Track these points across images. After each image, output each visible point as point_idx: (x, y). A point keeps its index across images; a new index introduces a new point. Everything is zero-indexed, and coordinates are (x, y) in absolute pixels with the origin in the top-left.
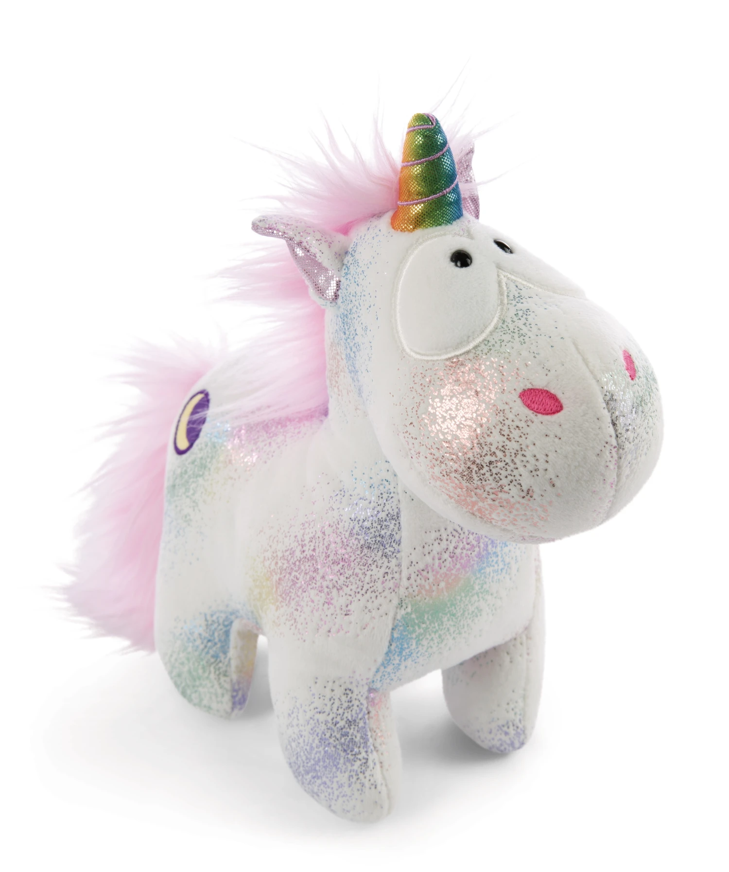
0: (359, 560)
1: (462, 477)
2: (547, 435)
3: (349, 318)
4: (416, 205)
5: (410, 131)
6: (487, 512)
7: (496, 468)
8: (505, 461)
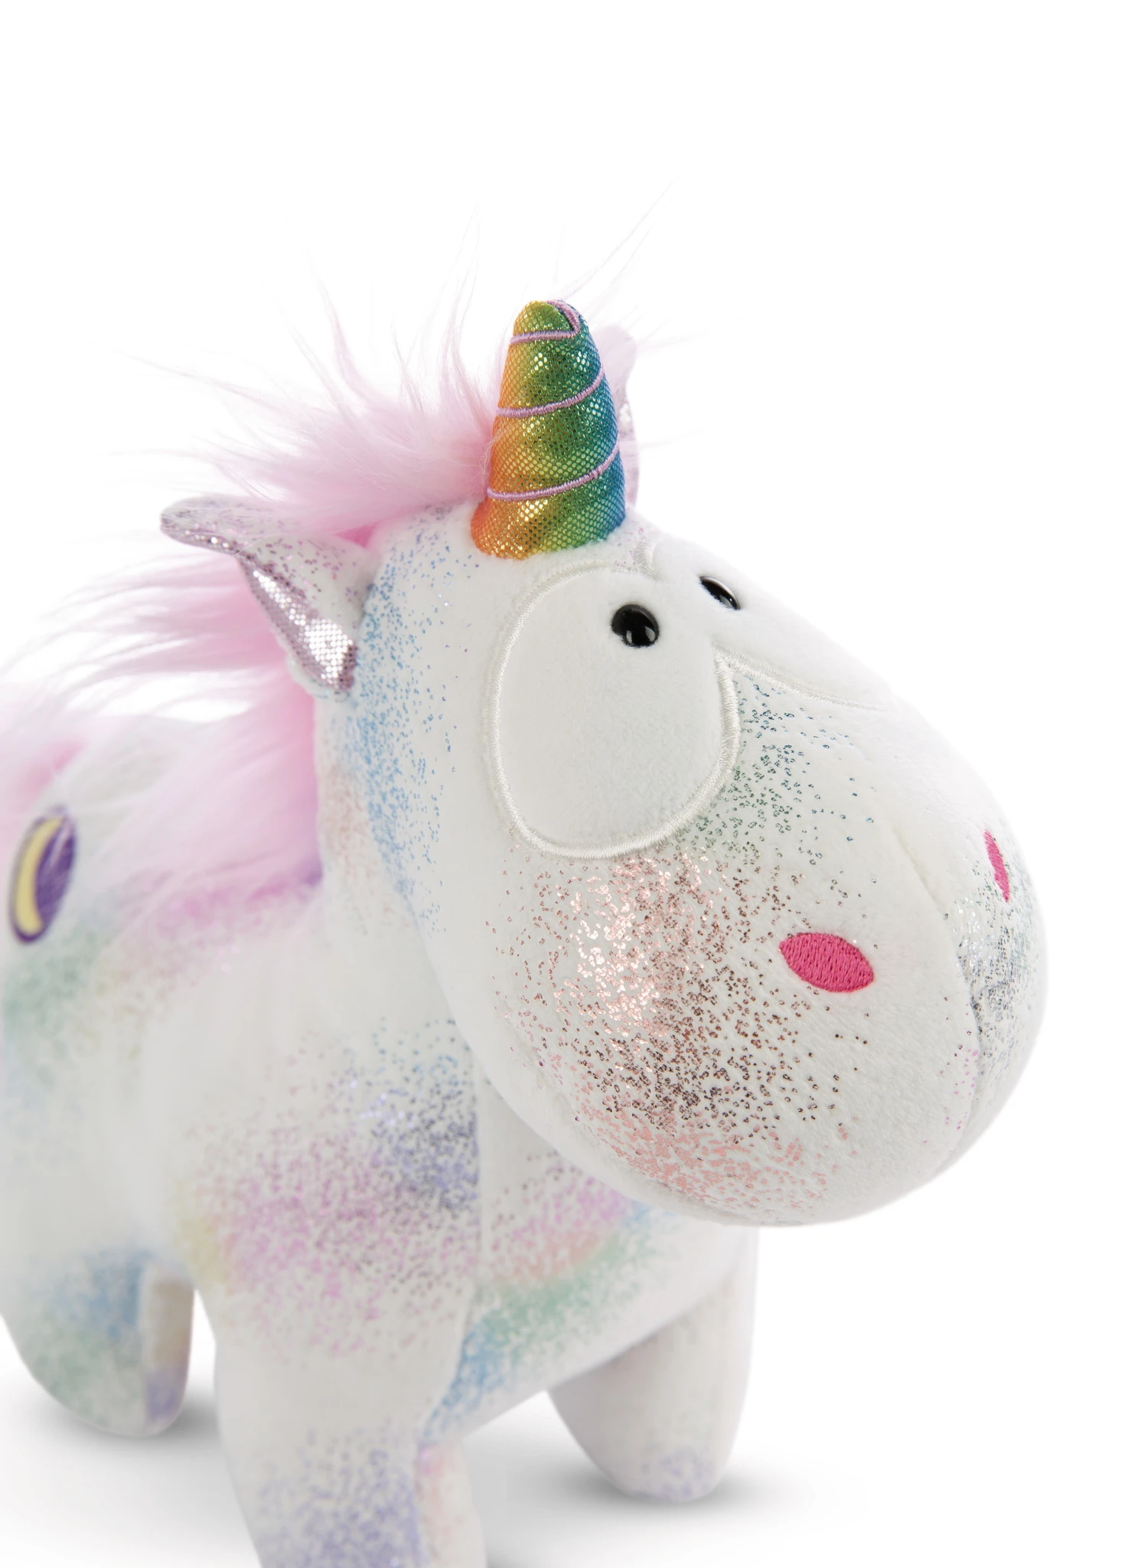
0: (392, 1213)
1: (650, 1117)
2: (837, 1036)
3: (380, 731)
4: (532, 501)
5: (522, 342)
6: (697, 1185)
7: (726, 1103)
8: (745, 1089)
